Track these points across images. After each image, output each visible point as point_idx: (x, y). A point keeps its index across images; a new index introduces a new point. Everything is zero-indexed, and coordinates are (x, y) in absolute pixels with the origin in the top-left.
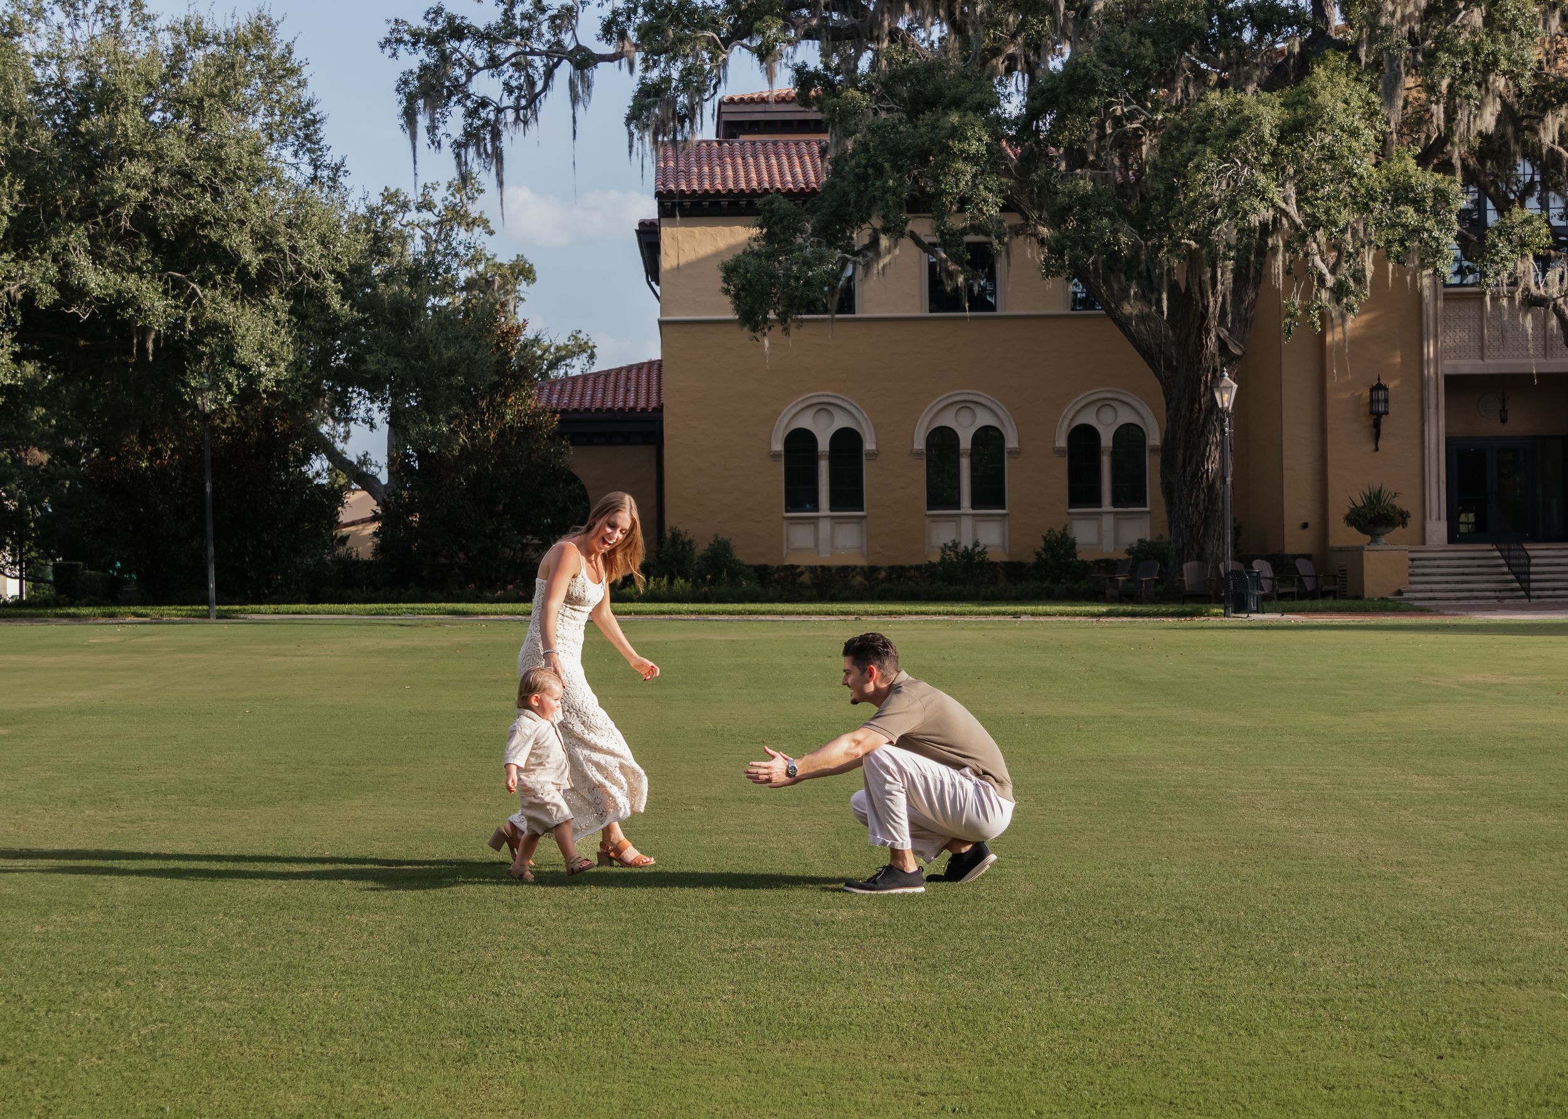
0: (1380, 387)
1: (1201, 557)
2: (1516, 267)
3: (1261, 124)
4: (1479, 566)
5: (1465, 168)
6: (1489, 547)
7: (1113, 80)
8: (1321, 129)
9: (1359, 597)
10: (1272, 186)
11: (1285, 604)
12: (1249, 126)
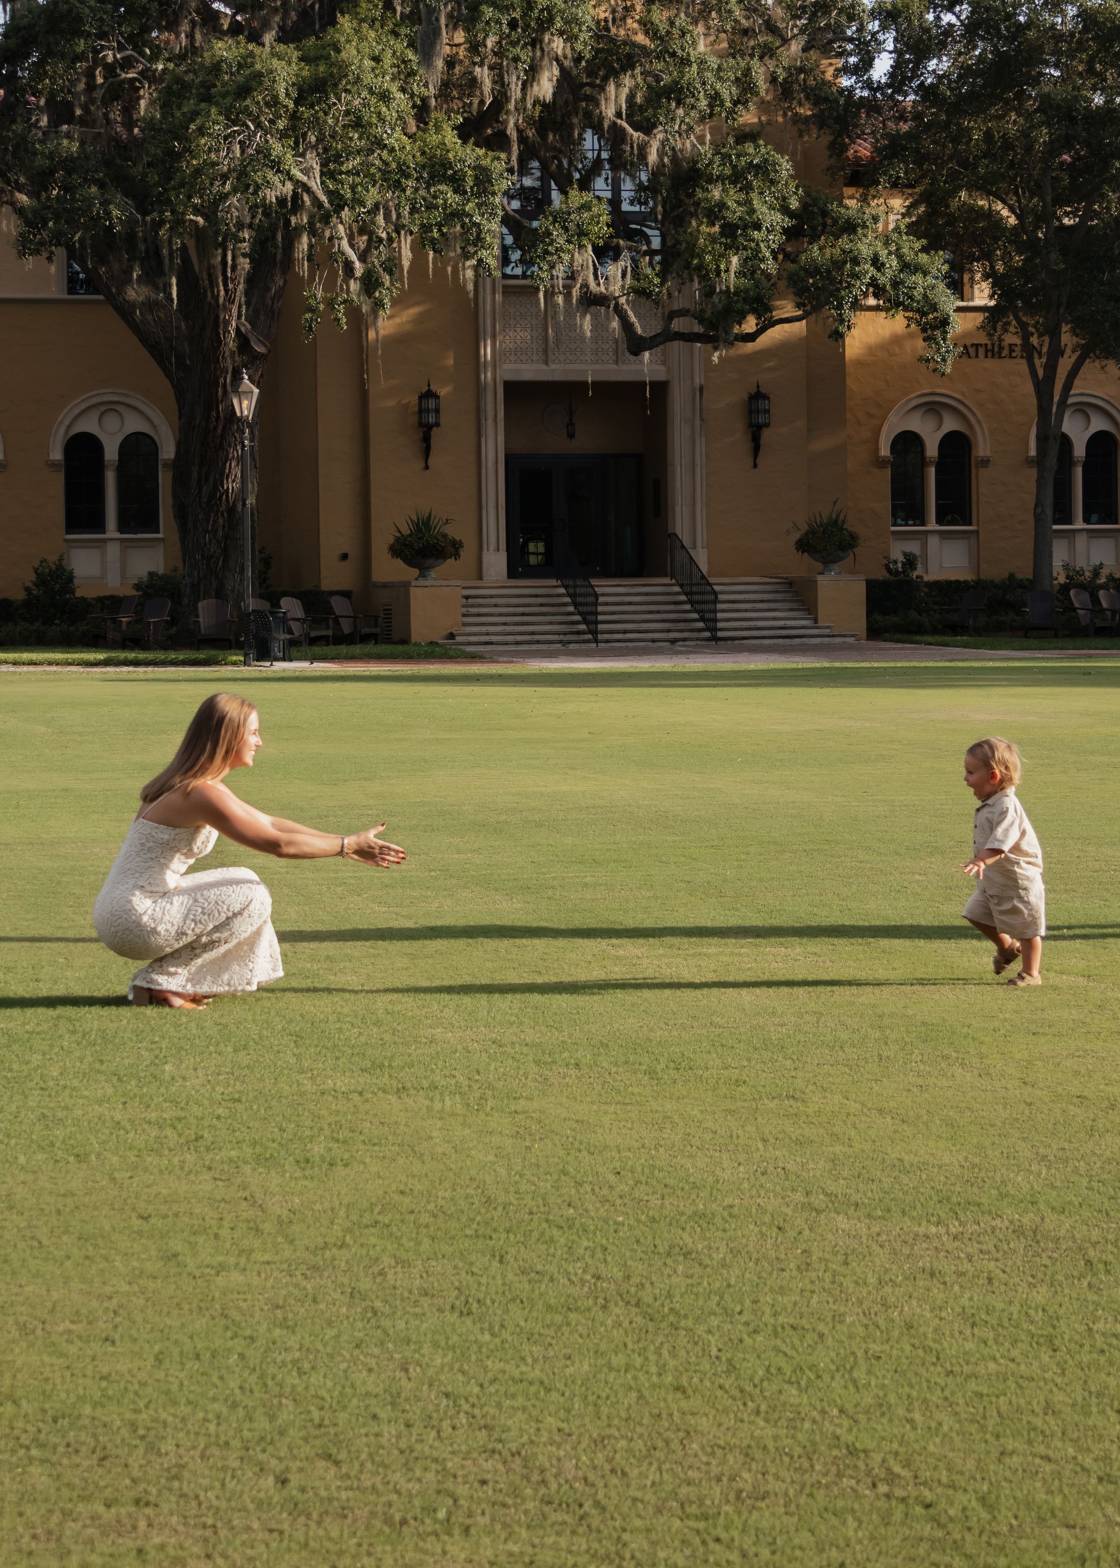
0: (429, 394)
1: (220, 594)
2: (572, 260)
3: (274, 81)
4: (542, 605)
5: (522, 139)
6: (553, 582)
7: (102, 20)
8: (347, 91)
9: (405, 641)
10: (289, 156)
11: (317, 650)
12: (261, 83)
